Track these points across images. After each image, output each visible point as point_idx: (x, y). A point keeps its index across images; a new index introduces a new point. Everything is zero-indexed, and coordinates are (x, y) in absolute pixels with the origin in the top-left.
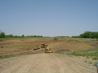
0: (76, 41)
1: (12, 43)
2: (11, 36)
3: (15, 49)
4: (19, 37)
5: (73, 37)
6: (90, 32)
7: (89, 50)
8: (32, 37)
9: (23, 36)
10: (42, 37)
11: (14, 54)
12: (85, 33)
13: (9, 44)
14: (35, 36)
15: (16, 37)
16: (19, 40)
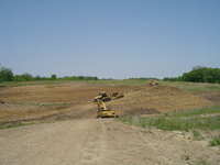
0: (171, 88)
1: (26, 94)
2: (27, 78)
3: (32, 107)
4: (44, 79)
5: (166, 79)
6: (205, 69)
7: (201, 112)
8: (74, 79)
9: (54, 77)
10: (96, 78)
11: (27, 118)
12: (194, 71)
13: (20, 94)
14: (81, 78)
15: (38, 79)
16: (42, 87)
